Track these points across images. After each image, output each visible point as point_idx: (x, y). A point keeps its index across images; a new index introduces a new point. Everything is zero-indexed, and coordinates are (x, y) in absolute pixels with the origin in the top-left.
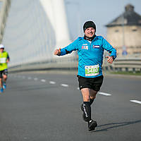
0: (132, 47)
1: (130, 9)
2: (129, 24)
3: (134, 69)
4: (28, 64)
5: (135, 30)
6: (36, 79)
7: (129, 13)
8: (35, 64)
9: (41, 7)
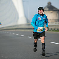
0: (50, 20)
1: (50, 4)
2: (49, 10)
3: (51, 29)
4: (7, 27)
5: (51, 13)
6: (10, 33)
7: (49, 6)
8: (10, 27)
9: (13, 3)
